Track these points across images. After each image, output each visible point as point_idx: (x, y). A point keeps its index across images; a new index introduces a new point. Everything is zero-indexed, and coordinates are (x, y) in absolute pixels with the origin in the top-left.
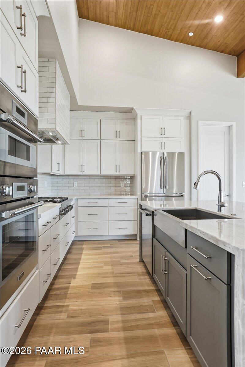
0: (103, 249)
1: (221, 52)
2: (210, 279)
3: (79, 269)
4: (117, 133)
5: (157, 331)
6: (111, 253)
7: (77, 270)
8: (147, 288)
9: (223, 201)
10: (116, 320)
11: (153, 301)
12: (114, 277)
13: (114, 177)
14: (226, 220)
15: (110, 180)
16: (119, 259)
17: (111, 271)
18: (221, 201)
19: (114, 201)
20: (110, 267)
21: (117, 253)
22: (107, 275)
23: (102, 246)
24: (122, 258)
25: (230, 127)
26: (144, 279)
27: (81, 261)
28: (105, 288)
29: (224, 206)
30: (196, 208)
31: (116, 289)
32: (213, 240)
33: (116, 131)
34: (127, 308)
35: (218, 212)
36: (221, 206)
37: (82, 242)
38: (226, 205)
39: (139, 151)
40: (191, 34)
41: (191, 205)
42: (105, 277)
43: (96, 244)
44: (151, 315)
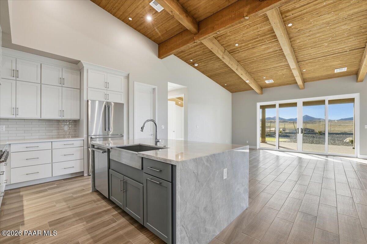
0: (49, 191)
1: (149, 38)
2: (161, 183)
3: (25, 216)
4: (62, 81)
5: (121, 232)
6: (60, 192)
7: (24, 217)
8: (105, 209)
9: (158, 138)
10: (86, 239)
11: (113, 216)
12: (70, 210)
13: (55, 121)
14: (160, 150)
15: (51, 123)
16: (72, 195)
17: (66, 206)
18: (157, 139)
19: (59, 144)
20: (64, 204)
21: (68, 190)
22: (64, 211)
23: (46, 188)
24: (74, 193)
25: (154, 89)
26: (101, 203)
27: (25, 208)
28: (65, 221)
29: (159, 142)
30: (140, 144)
31: (78, 218)
32: (163, 160)
33: (61, 78)
34: (92, 228)
35: (155, 145)
36: (157, 142)
37: (18, 190)
38: (160, 141)
39: (85, 99)
40: (130, 19)
41: (129, 144)
42: (62, 213)
43: (37, 188)
44: (114, 225)
